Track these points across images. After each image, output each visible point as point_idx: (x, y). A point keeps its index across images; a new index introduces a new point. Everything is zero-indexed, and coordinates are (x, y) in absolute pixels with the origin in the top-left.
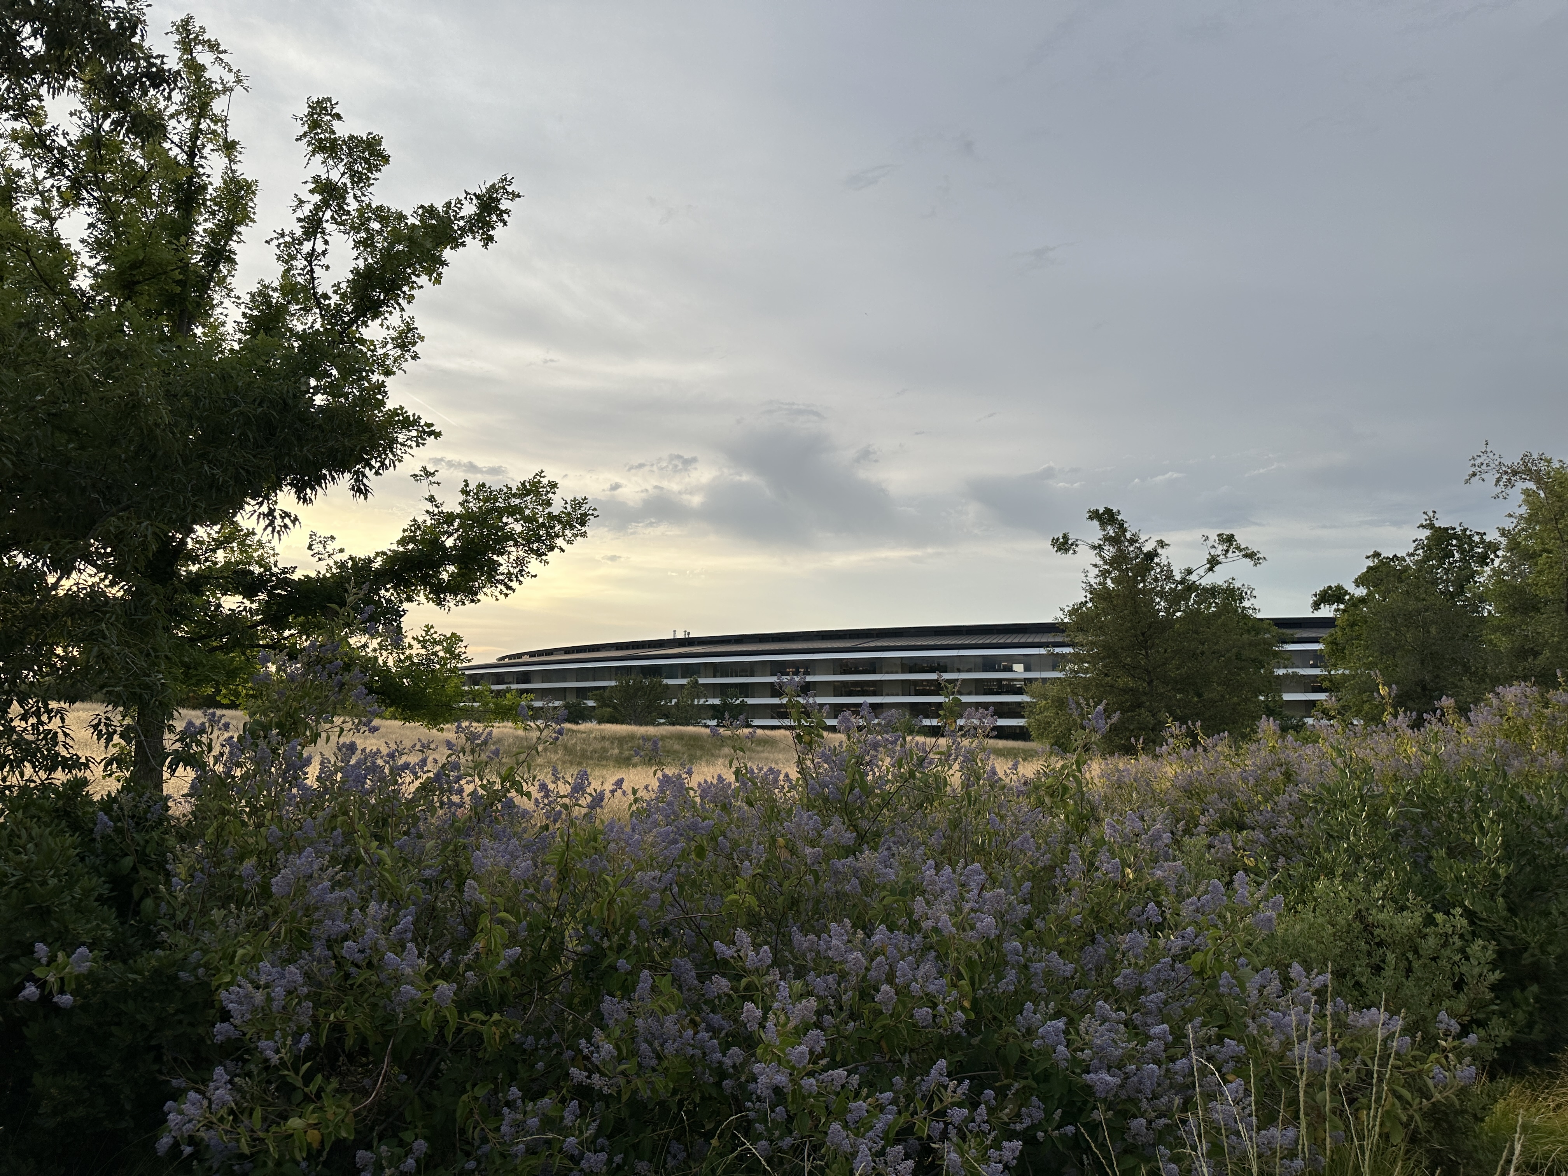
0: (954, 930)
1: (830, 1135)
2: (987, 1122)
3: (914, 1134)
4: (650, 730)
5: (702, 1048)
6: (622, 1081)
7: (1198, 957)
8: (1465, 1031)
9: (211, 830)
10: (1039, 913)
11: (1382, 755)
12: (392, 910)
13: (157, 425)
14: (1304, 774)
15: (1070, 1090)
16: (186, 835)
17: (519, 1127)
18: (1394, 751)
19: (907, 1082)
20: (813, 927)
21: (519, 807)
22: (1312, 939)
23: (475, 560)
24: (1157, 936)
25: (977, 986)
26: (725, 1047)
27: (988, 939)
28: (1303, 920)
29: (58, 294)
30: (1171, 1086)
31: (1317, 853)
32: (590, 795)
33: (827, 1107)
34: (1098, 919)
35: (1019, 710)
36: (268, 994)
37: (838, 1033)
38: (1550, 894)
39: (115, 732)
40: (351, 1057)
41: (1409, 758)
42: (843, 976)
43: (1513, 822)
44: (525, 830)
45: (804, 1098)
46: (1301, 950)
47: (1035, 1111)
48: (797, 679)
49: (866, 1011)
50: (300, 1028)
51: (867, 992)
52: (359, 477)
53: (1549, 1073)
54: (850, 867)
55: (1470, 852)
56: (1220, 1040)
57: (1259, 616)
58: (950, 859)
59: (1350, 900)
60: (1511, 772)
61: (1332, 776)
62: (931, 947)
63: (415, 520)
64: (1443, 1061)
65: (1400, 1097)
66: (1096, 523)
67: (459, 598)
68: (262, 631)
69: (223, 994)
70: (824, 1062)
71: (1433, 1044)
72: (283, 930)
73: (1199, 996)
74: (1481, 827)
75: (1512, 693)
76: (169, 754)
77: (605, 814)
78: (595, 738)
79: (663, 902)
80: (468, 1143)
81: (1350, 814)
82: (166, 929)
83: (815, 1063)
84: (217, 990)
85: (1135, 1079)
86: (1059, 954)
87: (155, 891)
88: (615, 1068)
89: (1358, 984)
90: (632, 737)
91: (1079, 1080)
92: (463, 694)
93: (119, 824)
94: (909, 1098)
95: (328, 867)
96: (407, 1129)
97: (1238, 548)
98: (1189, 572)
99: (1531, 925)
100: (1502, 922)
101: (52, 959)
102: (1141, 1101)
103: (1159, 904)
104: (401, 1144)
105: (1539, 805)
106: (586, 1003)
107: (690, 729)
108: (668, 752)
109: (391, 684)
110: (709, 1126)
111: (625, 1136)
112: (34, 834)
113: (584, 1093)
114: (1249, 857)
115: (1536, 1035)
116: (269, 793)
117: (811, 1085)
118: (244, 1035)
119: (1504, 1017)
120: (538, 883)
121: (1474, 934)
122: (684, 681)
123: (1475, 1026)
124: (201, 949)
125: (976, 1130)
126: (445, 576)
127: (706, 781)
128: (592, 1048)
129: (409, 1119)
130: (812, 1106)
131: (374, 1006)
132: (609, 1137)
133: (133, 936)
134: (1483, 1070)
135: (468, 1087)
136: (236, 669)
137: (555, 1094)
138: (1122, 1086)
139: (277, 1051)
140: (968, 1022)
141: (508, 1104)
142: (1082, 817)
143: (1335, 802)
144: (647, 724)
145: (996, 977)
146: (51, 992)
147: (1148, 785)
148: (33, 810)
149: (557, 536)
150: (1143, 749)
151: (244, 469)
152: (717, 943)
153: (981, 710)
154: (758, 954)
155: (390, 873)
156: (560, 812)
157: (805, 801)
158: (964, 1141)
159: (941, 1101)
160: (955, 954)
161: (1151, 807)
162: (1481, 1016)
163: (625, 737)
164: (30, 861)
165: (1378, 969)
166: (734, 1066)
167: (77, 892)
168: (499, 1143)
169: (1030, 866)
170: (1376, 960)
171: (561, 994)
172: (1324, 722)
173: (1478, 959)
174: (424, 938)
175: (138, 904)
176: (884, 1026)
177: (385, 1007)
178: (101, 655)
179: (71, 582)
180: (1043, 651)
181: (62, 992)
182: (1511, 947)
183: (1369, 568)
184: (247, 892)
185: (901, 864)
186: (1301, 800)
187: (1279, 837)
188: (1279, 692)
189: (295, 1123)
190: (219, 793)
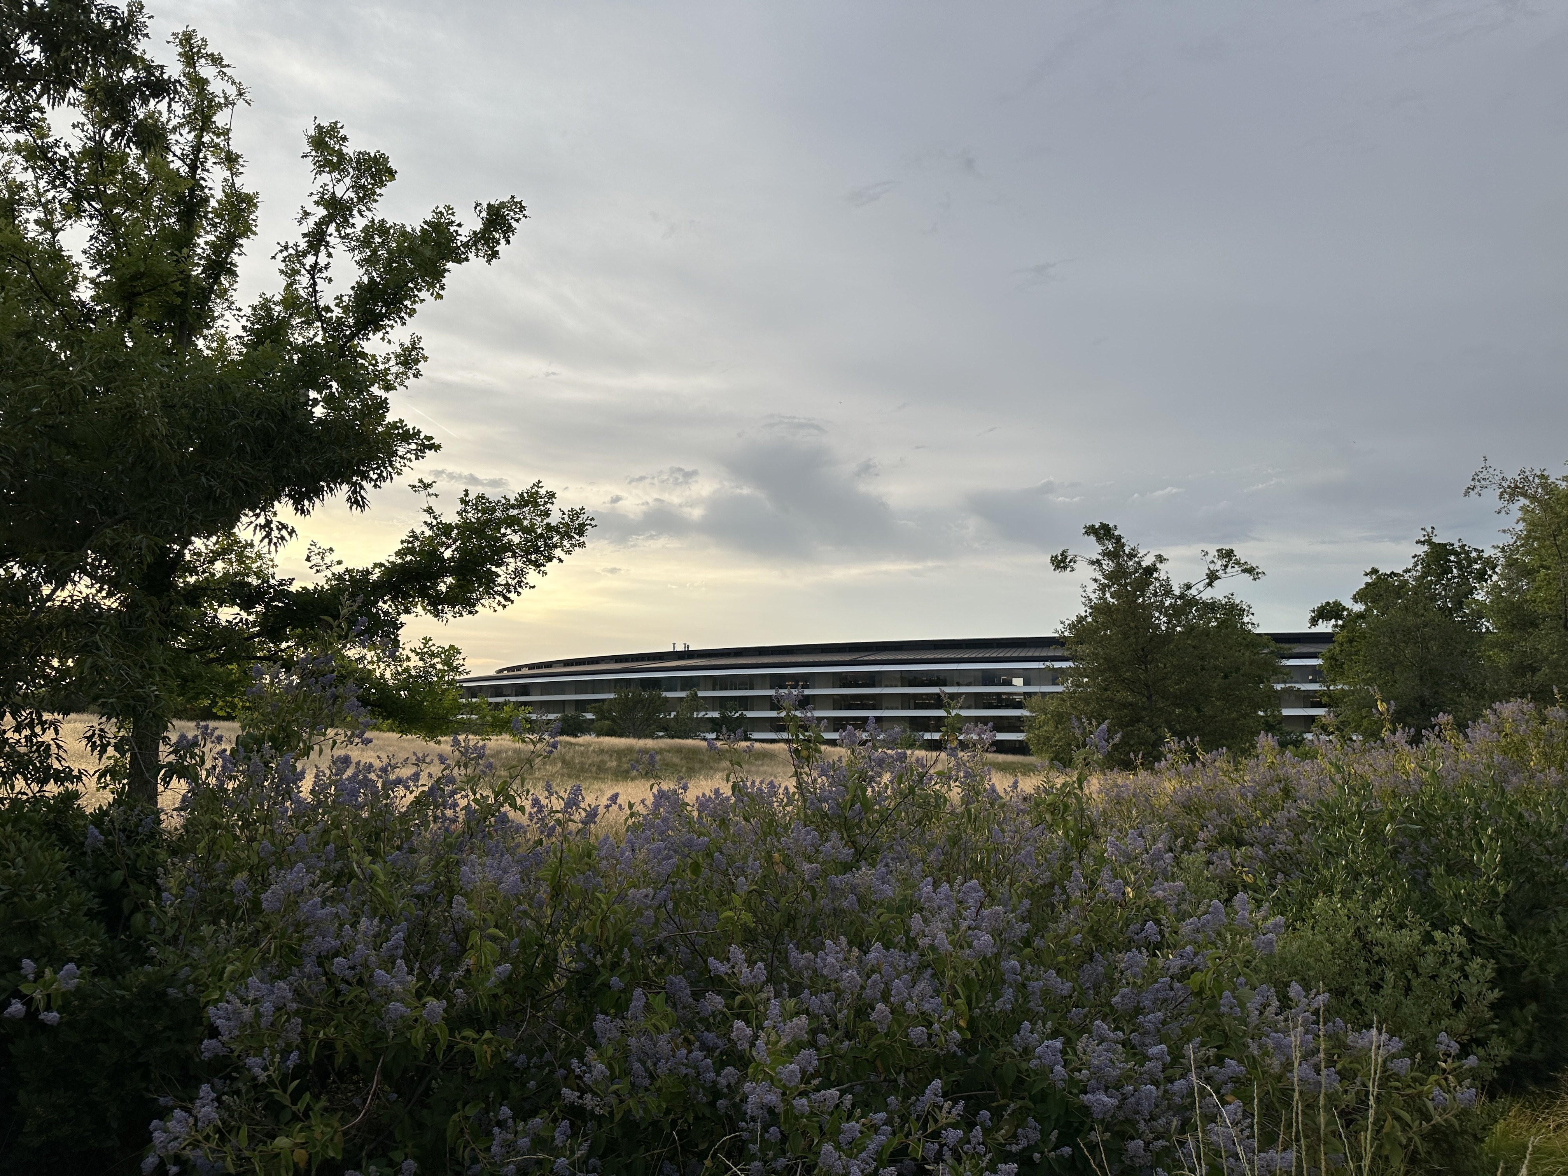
0: (950, 948)
1: (823, 1156)
2: (983, 1143)
3: (908, 1155)
4: (649, 743)
5: (696, 1067)
6: (614, 1100)
7: (1197, 977)
8: (1465, 1052)
9: (202, 844)
10: (1038, 930)
11: (1381, 771)
12: (384, 926)
13: (154, 436)
14: (1303, 791)
15: (1067, 1110)
16: (178, 849)
17: (510, 1147)
18: (1392, 768)
19: (903, 1102)
20: (808, 943)
21: (512, 822)
22: (1311, 957)
23: (474, 572)
24: (1155, 955)
25: (974, 1005)
26: (719, 1067)
27: (984, 957)
28: (1301, 938)
29: (58, 305)
30: (1169, 1107)
31: (1316, 869)
32: (585, 810)
33: (820, 1127)
34: (1097, 938)
35: (1018, 724)
36: (257, 1010)
37: (833, 1052)
38: (1549, 912)
39: (109, 744)
40: (340, 1075)
41: (1407, 773)
42: (839, 993)
43: (1511, 839)
44: (518, 845)
45: (797, 1118)
46: (1299, 968)
47: (1031, 1132)
48: (795, 692)
49: (862, 1030)
50: (289, 1045)
51: (862, 1011)
52: (356, 489)
53: (1548, 1093)
54: (847, 884)
55: (1468, 869)
56: (1220, 1061)
57: (1257, 631)
58: (948, 876)
59: (1349, 918)
60: (1509, 789)
61: (1331, 792)
62: (929, 965)
63: (413, 531)
64: (1443, 1082)
65: (1398, 1118)
66: (1093, 538)
67: (456, 610)
68: (259, 643)
69: (211, 1009)
70: (815, 1082)
71: (1432, 1063)
72: (273, 947)
73: (1197, 1016)
74: (1479, 843)
75: (1509, 709)
76: (163, 767)
77: (598, 829)
78: (594, 751)
79: (657, 919)
80: (458, 1163)
81: (1349, 830)
82: (155, 944)
83: (808, 1082)
84: (205, 1007)
85: (1132, 1100)
86: (1058, 973)
87: (145, 905)
88: (608, 1087)
89: (1356, 1002)
90: (630, 750)
91: (1077, 1101)
92: (460, 708)
93: (110, 838)
94: (904, 1119)
95: (319, 882)
96: (397, 1148)
97: (1238, 563)
98: (1189, 587)
99: (1530, 943)
100: (1500, 940)
101: (39, 975)
102: (1138, 1122)
103: (1158, 922)
104: (391, 1164)
105: (1538, 822)
106: (579, 1020)
107: (689, 742)
108: (667, 765)
109: (388, 697)
110: (703, 1147)
111: (617, 1156)
112: (23, 847)
113: (576, 1114)
114: (1247, 873)
115: (1536, 1054)
116: (262, 806)
117: (803, 1105)
118: (232, 1052)
119: (1504, 1036)
120: (531, 899)
121: (1473, 952)
122: (683, 694)
123: (1474, 1046)
124: (191, 965)
125: (971, 1152)
126: (442, 587)
127: (704, 795)
128: (584, 1068)
129: (398, 1137)
130: (805, 1126)
131: (364, 1023)
132: (601, 1158)
133: (122, 951)
134: (1483, 1090)
135: (459, 1105)
136: (234, 682)
137: (547, 1114)
138: (1119, 1107)
139: (265, 1069)
140: (965, 1041)
141: (500, 1124)
142: (1081, 834)
143: (1334, 819)
144: (646, 737)
145: (993, 996)
146: (37, 1009)
147: (1147, 800)
148: (23, 824)
149: (556, 546)
150: (1142, 764)
151: (242, 481)
152: (711, 959)
153: (980, 725)
154: (752, 971)
155: (383, 889)
156: (554, 827)
157: (802, 816)
158: (960, 1164)
159: (936, 1121)
160: (952, 973)
161: (1150, 823)
162: (1481, 1035)
163: (623, 750)
164: (18, 875)
165: (1377, 987)
166: (729, 1086)
167: (66, 907)
168: (489, 1163)
169: (1030, 884)
170: (1375, 978)
171: (555, 1011)
172: (1323, 737)
173: (1477, 977)
174: (416, 955)
175: (128, 919)
176: (879, 1046)
177: (375, 1025)
178: (94, 666)
179: (66, 593)
180: (1041, 665)
181: (48, 1009)
182: (1510, 965)
183: (1367, 584)
184: (237, 908)
185: (898, 880)
186: (1299, 816)
187: (1278, 854)
188: (1279, 706)
189: (282, 1142)
190: (211, 806)
